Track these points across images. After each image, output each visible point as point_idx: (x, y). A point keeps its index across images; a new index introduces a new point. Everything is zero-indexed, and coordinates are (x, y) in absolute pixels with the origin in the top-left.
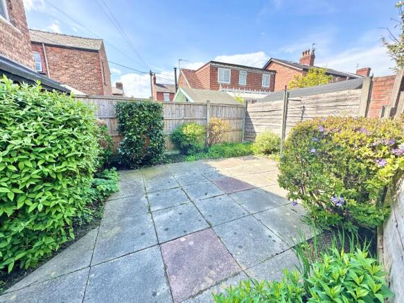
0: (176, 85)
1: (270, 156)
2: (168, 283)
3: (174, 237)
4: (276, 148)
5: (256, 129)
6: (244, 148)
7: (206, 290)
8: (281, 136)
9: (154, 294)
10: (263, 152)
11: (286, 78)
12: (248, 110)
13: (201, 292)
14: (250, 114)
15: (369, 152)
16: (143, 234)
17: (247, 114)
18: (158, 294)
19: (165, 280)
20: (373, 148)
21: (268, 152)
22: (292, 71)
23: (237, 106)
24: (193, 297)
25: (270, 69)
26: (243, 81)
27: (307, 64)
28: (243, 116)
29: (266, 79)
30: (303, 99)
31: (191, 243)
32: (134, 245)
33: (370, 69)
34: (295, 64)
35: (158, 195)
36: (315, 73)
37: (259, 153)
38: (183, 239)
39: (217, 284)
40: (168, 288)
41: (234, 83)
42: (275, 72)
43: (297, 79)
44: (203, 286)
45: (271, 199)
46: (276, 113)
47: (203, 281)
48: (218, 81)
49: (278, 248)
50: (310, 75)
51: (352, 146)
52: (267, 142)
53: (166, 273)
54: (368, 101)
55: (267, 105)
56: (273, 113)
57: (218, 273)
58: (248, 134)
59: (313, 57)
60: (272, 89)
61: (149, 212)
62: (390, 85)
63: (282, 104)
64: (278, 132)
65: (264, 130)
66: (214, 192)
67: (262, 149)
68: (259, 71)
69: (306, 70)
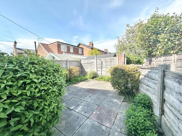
0: (36, 50)
1: (94, 79)
2: (104, 125)
3: (91, 113)
4: (96, 76)
5: (86, 70)
6: (84, 78)
7: (115, 121)
9: (103, 130)
10: (91, 78)
11: (87, 51)
12: (81, 62)
13: (114, 122)
14: (82, 64)
15: (133, 73)
16: (78, 118)
17: (81, 64)
18: (104, 130)
19: (102, 125)
20: (134, 72)
21: (93, 78)
23: (77, 61)
24: (114, 124)
25: (80, 47)
26: (72, 51)
27: (91, 46)
28: (80, 65)
29: (80, 50)
30: (101, 59)
31: (98, 112)
32: (79, 123)
34: (88, 46)
35: (66, 103)
37: (90, 79)
38: (94, 113)
39: (116, 118)
40: (105, 127)
41: (68, 51)
42: (83, 48)
43: (90, 51)
44: (113, 121)
45: (107, 92)
46: (93, 63)
47: (112, 119)
48: (62, 50)
49: (120, 104)
50: (94, 50)
51: (130, 72)
52: (93, 74)
53: (100, 124)
55: (89, 61)
57: (114, 116)
58: (83, 72)
59: (93, 44)
60: (83, 54)
61: (71, 110)
62: (122, 56)
63: (95, 61)
64: (95, 70)
65: (89, 70)
66: (88, 95)
67: (91, 77)
68: (78, 48)
69: (92, 49)
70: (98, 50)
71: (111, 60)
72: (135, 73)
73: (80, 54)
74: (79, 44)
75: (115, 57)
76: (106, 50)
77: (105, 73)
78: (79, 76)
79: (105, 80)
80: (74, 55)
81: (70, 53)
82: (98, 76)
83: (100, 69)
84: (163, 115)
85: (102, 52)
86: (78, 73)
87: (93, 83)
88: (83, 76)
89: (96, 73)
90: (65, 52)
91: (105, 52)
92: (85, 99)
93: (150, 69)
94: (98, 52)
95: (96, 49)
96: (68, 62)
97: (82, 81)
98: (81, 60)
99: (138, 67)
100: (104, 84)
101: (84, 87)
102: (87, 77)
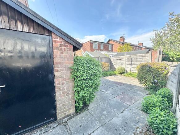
1: (123, 75)
2: (125, 103)
3: (117, 96)
4: (124, 72)
5: (115, 66)
6: (113, 73)
7: (134, 103)
8: (125, 68)
11: (117, 46)
12: (111, 59)
14: (112, 61)
16: (107, 96)
17: (110, 61)
18: (125, 105)
20: (161, 69)
21: (121, 74)
22: (118, 44)
23: (107, 58)
26: (102, 48)
27: (122, 41)
29: (110, 46)
30: (131, 56)
31: (122, 96)
32: (108, 98)
33: (142, 43)
34: (118, 41)
36: (127, 45)
37: (118, 74)
38: (119, 96)
39: (136, 102)
41: (99, 49)
42: (113, 44)
43: (120, 47)
46: (122, 60)
48: (93, 48)
49: (143, 95)
50: (125, 46)
51: (157, 69)
52: (121, 70)
53: (122, 102)
54: (151, 57)
55: (118, 58)
56: (120, 60)
58: (112, 67)
59: (124, 39)
60: (112, 50)
61: (102, 92)
62: (157, 53)
63: (124, 57)
64: (124, 66)
65: (118, 66)
66: (115, 85)
67: (119, 72)
68: (108, 44)
69: (123, 44)
70: (130, 45)
71: (142, 57)
72: (163, 70)
73: (110, 51)
74: (109, 41)
75: (148, 54)
76: (140, 44)
77: (134, 70)
78: (108, 71)
79: (133, 76)
80: (104, 51)
81: (101, 50)
82: (127, 72)
83: (129, 66)
84: (178, 104)
85: (134, 47)
86: (108, 68)
87: (120, 78)
88: (112, 71)
89: (125, 69)
90: (96, 50)
91: (139, 47)
92: (113, 88)
93: (176, 67)
94: (130, 47)
95: (127, 44)
96: (99, 58)
97: (110, 75)
98: (110, 57)
99: (167, 65)
100: (132, 79)
101: (112, 80)
102: (115, 72)
